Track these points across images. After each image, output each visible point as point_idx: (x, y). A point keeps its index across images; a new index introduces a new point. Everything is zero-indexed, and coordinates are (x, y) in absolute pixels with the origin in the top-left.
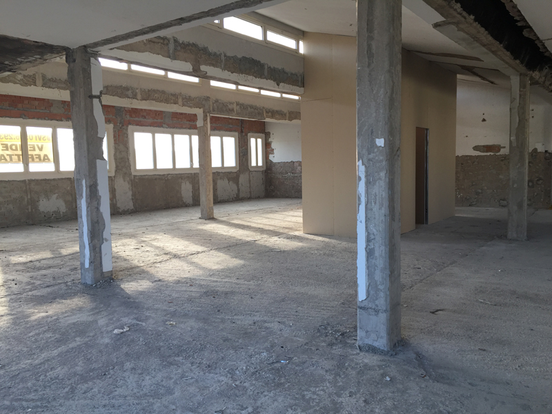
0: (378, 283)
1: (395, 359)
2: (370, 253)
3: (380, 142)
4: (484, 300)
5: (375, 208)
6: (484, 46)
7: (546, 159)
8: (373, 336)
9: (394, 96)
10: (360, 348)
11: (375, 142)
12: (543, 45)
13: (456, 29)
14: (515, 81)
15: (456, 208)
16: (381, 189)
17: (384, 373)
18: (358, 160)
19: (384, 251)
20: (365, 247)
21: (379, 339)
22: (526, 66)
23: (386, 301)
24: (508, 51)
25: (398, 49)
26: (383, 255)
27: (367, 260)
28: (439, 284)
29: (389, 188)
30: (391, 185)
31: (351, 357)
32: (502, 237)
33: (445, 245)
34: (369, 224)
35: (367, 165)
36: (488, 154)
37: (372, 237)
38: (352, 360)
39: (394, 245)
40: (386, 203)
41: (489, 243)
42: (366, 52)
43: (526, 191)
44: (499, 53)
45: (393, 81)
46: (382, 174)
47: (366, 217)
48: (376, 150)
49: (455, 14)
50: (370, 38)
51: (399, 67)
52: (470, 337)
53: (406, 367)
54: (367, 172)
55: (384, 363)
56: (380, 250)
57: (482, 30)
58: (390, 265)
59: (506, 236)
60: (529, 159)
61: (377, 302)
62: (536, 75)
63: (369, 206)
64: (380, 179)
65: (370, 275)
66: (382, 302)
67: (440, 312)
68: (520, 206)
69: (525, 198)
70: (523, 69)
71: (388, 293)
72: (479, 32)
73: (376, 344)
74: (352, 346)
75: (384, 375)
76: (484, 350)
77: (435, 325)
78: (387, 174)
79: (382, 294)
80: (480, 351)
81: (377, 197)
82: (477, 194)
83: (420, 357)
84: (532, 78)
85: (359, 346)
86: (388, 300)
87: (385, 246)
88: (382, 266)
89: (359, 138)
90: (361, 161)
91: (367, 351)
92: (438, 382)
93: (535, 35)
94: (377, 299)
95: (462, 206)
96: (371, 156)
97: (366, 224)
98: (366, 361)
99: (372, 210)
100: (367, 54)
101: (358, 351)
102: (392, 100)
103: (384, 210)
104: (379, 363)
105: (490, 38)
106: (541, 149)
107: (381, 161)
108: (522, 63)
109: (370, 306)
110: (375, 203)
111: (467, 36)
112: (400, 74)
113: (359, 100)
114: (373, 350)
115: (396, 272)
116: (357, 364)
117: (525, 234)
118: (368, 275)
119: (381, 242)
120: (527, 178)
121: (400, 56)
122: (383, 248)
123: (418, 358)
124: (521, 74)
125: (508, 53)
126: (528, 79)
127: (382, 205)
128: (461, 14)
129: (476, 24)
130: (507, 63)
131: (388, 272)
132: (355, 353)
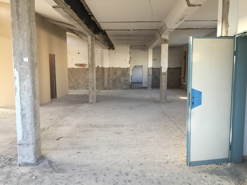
0: (28, 130)
1: (38, 166)
2: (23, 116)
3: (26, 60)
4: (80, 130)
5: (25, 93)
6: (76, 21)
7: (102, 70)
8: (27, 157)
9: (32, 37)
10: (20, 165)
11: (23, 60)
12: (99, 24)
13: (63, 11)
14: (89, 38)
15: (69, 91)
16: (28, 83)
17: (32, 176)
18: (14, 68)
19: (31, 115)
20: (20, 113)
21: (30, 158)
22: (93, 32)
23: (33, 139)
24: (86, 24)
25: (33, 14)
26: (31, 116)
27: (22, 120)
28: (61, 125)
29: (32, 83)
30: (33, 82)
31: (14, 171)
32: (87, 102)
33: (64, 107)
34: (22, 101)
35: (20, 71)
36: (81, 67)
37: (24, 108)
38: (15, 173)
39: (36, 111)
40: (31, 91)
41: (82, 105)
42: (16, 13)
43: (95, 83)
44: (82, 25)
45: (31, 30)
46: (28, 76)
47: (20, 98)
48: (24, 64)
49: (62, 3)
50: (18, 6)
51: (34, 23)
52: (73, 148)
53: (43, 169)
54: (19, 75)
55: (32, 170)
56: (29, 114)
57: (74, 13)
58: (34, 121)
59: (88, 102)
60: (96, 70)
61: (28, 140)
62: (97, 36)
63: (21, 92)
64: (27, 78)
65: (24, 127)
66: (31, 140)
67: (61, 139)
68: (93, 89)
69: (95, 86)
70: (92, 33)
71: (34, 135)
72: (73, 14)
73: (28, 161)
74: (15, 165)
75: (31, 176)
76: (79, 152)
77: (58, 145)
78: (31, 76)
79: (30, 136)
80: (77, 153)
81: (26, 88)
82: (78, 84)
83: (50, 162)
84: (95, 38)
85: (19, 164)
86: (34, 138)
87: (31, 111)
88: (30, 122)
89: (14, 57)
90: (16, 69)
91: (23, 166)
92: (58, 172)
93: (96, 20)
94: (28, 139)
95: (72, 89)
96: (22, 66)
97: (21, 102)
98: (23, 171)
99: (23, 94)
100: (16, 14)
101: (18, 167)
102: (31, 39)
103: (30, 94)
104: (30, 171)
105: (78, 18)
106: (100, 66)
107: (27, 69)
108: (91, 30)
109: (24, 143)
110: (25, 91)
111: (68, 15)
112: (35, 27)
113: (13, 37)
114: (27, 164)
115: (37, 124)
116: (17, 174)
117: (96, 100)
118: (23, 127)
119: (29, 110)
120: (95, 78)
121: (35, 18)
122: (30, 113)
123: (50, 163)
124: (91, 35)
125: (86, 26)
126: (94, 37)
127: (28, 91)
128: (64, 4)
129: (71, 10)
130: (86, 30)
131: (33, 125)
132: (16, 168)
